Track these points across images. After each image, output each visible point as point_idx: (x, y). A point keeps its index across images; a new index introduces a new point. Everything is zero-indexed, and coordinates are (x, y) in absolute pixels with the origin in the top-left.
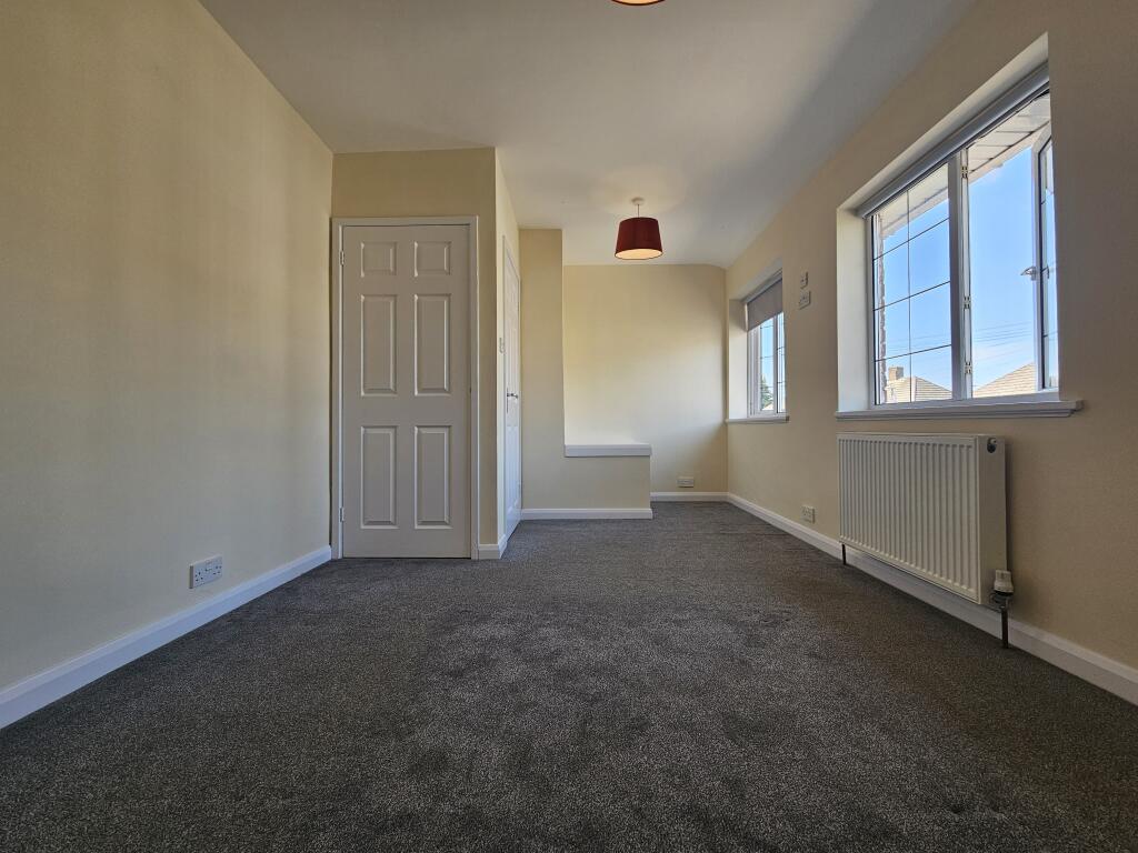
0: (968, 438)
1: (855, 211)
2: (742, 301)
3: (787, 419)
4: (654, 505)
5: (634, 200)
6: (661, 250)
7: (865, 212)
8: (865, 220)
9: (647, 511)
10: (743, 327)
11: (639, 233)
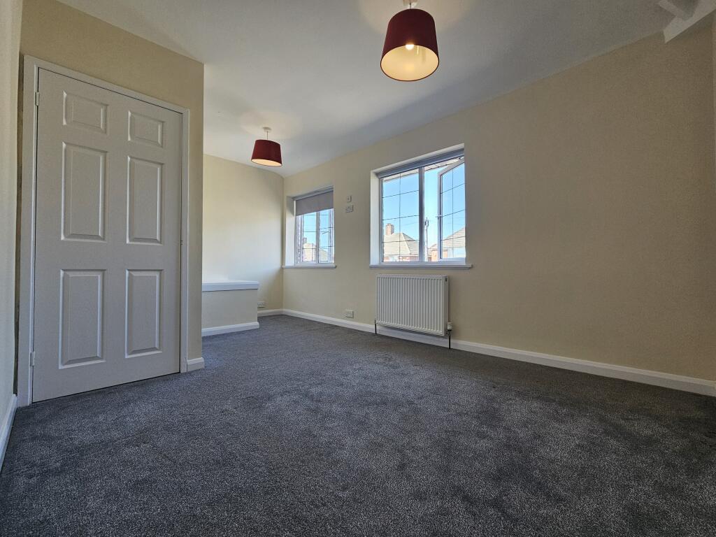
0: (440, 276)
1: (377, 174)
2: (294, 198)
3: (336, 267)
4: (260, 319)
5: (266, 128)
6: (281, 163)
7: (380, 175)
8: (380, 179)
9: (256, 324)
10: (293, 214)
11: (267, 150)
